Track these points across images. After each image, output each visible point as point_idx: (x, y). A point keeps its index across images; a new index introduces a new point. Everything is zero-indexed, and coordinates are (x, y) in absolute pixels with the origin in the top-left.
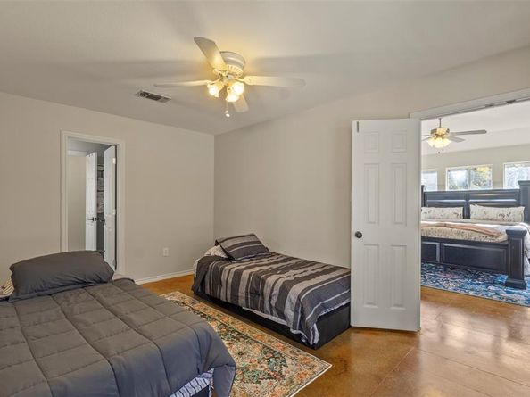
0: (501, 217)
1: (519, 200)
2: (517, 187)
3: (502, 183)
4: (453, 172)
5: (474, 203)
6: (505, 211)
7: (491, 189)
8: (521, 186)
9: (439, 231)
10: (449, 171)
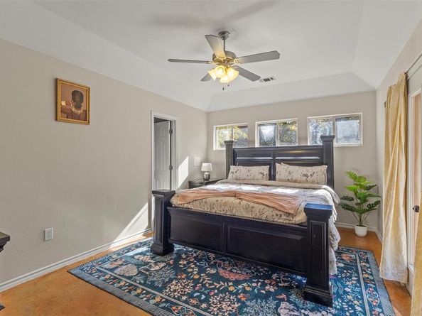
0: (305, 178)
1: (322, 157)
2: (320, 143)
3: (306, 139)
4: (262, 127)
5: (280, 161)
6: (309, 170)
7: (297, 145)
8: (324, 142)
9: (225, 204)
10: (260, 125)
